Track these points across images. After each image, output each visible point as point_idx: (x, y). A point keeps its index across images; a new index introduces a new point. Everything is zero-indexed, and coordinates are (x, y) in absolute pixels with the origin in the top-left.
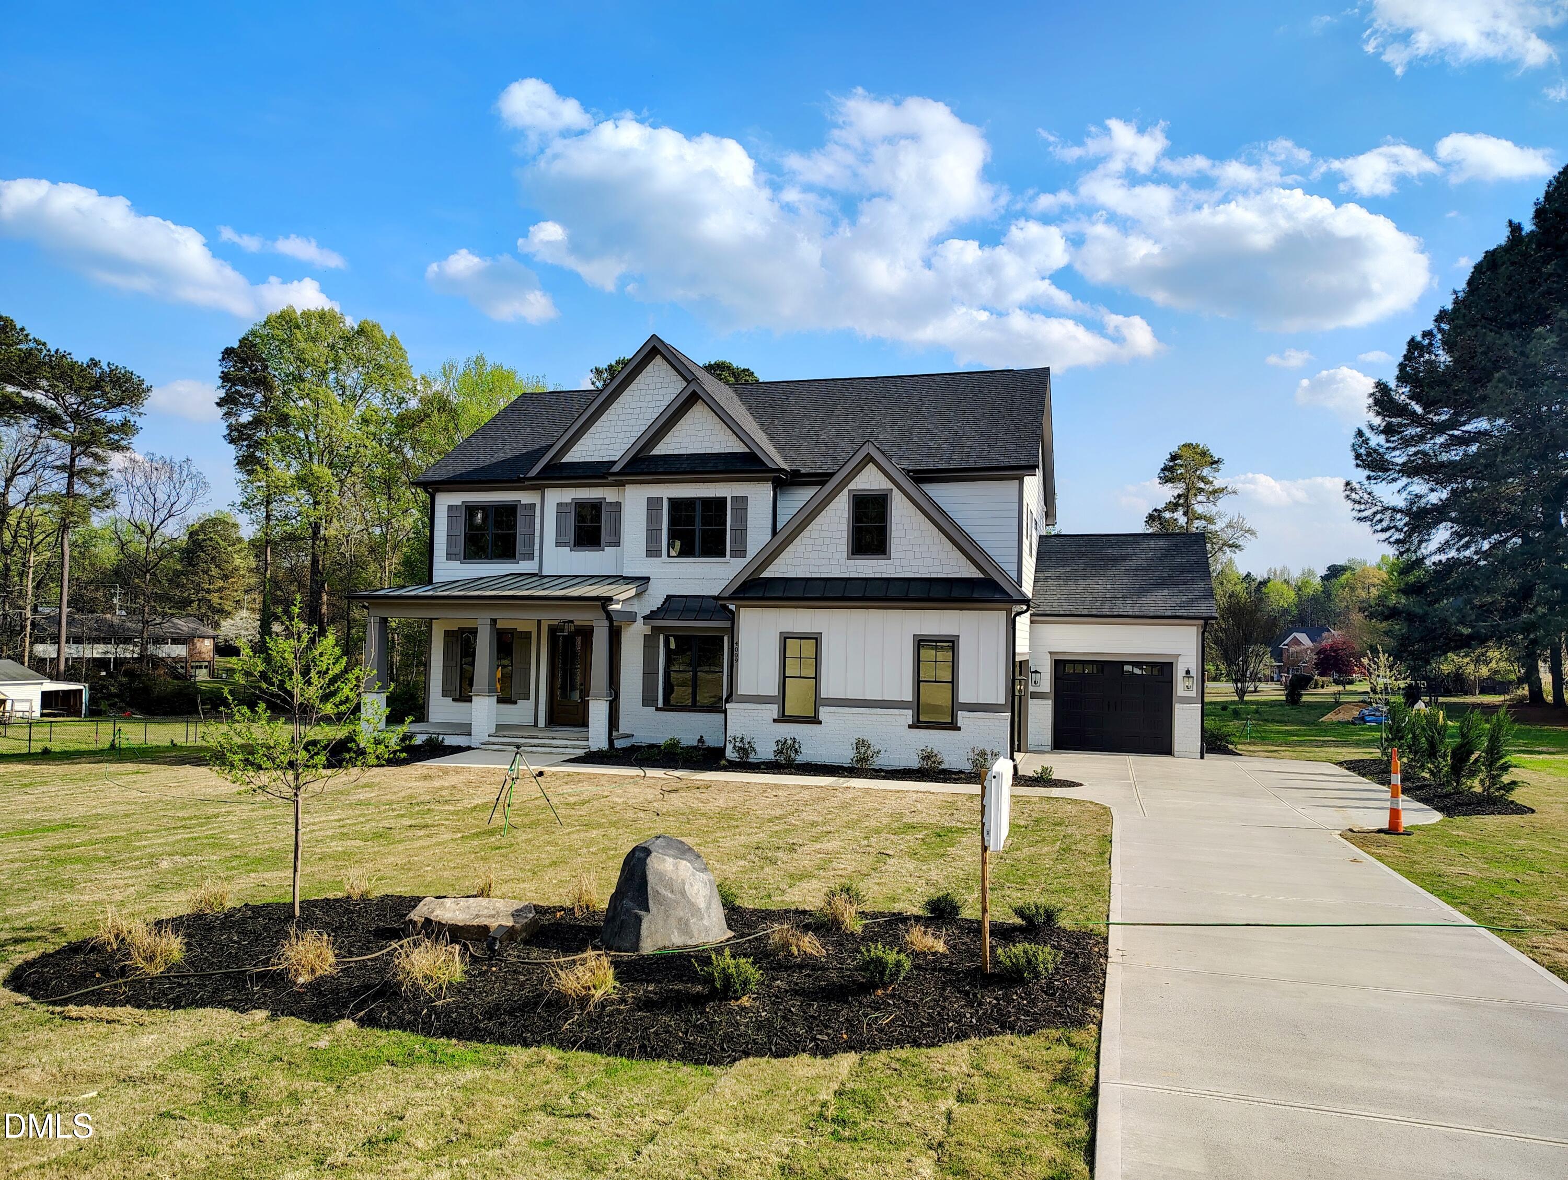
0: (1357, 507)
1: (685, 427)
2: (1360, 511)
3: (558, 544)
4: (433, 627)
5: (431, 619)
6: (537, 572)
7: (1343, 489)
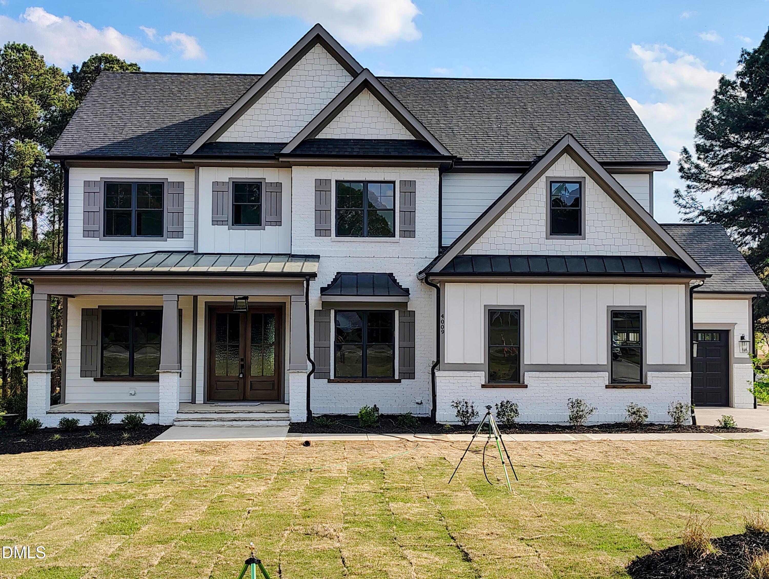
0: (683, 210)
1: (351, 114)
2: (685, 213)
3: (215, 222)
4: (68, 305)
5: (66, 297)
6: (192, 250)
7: (674, 195)
